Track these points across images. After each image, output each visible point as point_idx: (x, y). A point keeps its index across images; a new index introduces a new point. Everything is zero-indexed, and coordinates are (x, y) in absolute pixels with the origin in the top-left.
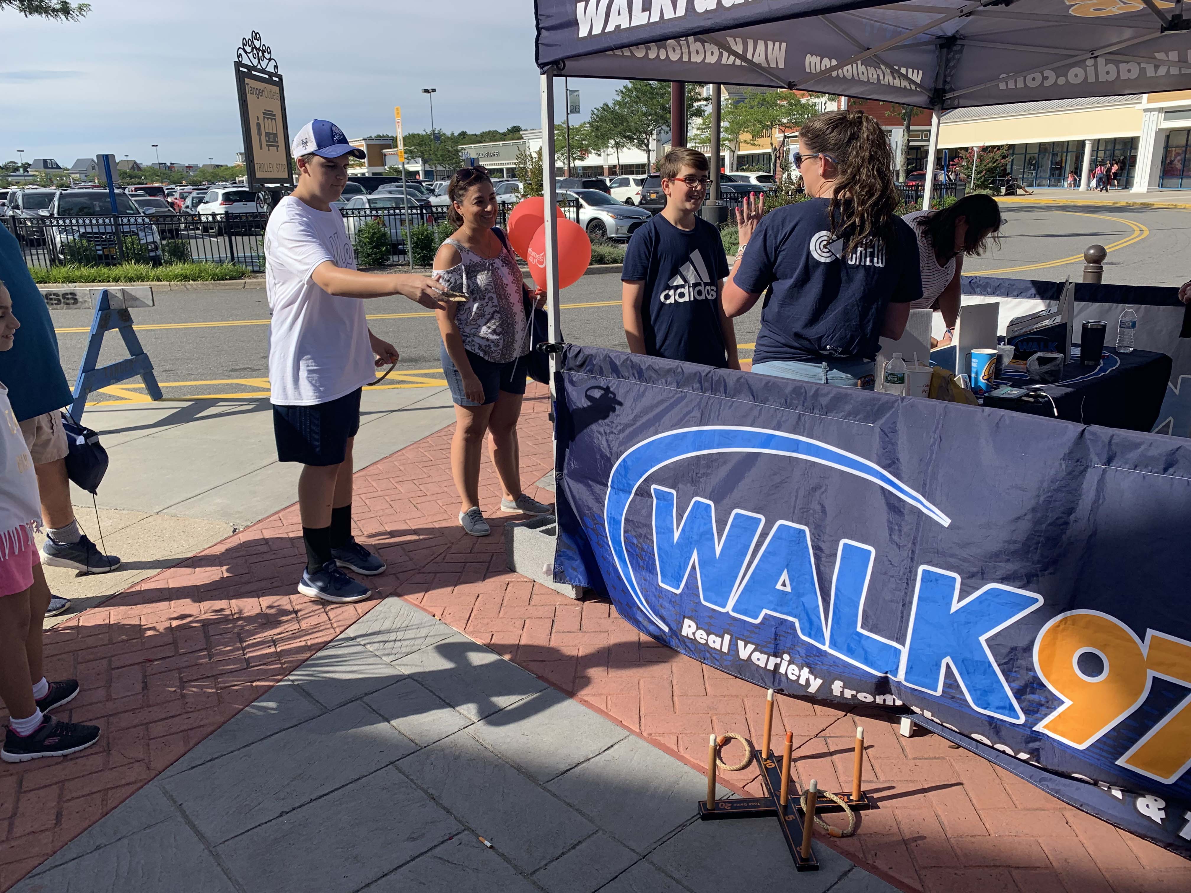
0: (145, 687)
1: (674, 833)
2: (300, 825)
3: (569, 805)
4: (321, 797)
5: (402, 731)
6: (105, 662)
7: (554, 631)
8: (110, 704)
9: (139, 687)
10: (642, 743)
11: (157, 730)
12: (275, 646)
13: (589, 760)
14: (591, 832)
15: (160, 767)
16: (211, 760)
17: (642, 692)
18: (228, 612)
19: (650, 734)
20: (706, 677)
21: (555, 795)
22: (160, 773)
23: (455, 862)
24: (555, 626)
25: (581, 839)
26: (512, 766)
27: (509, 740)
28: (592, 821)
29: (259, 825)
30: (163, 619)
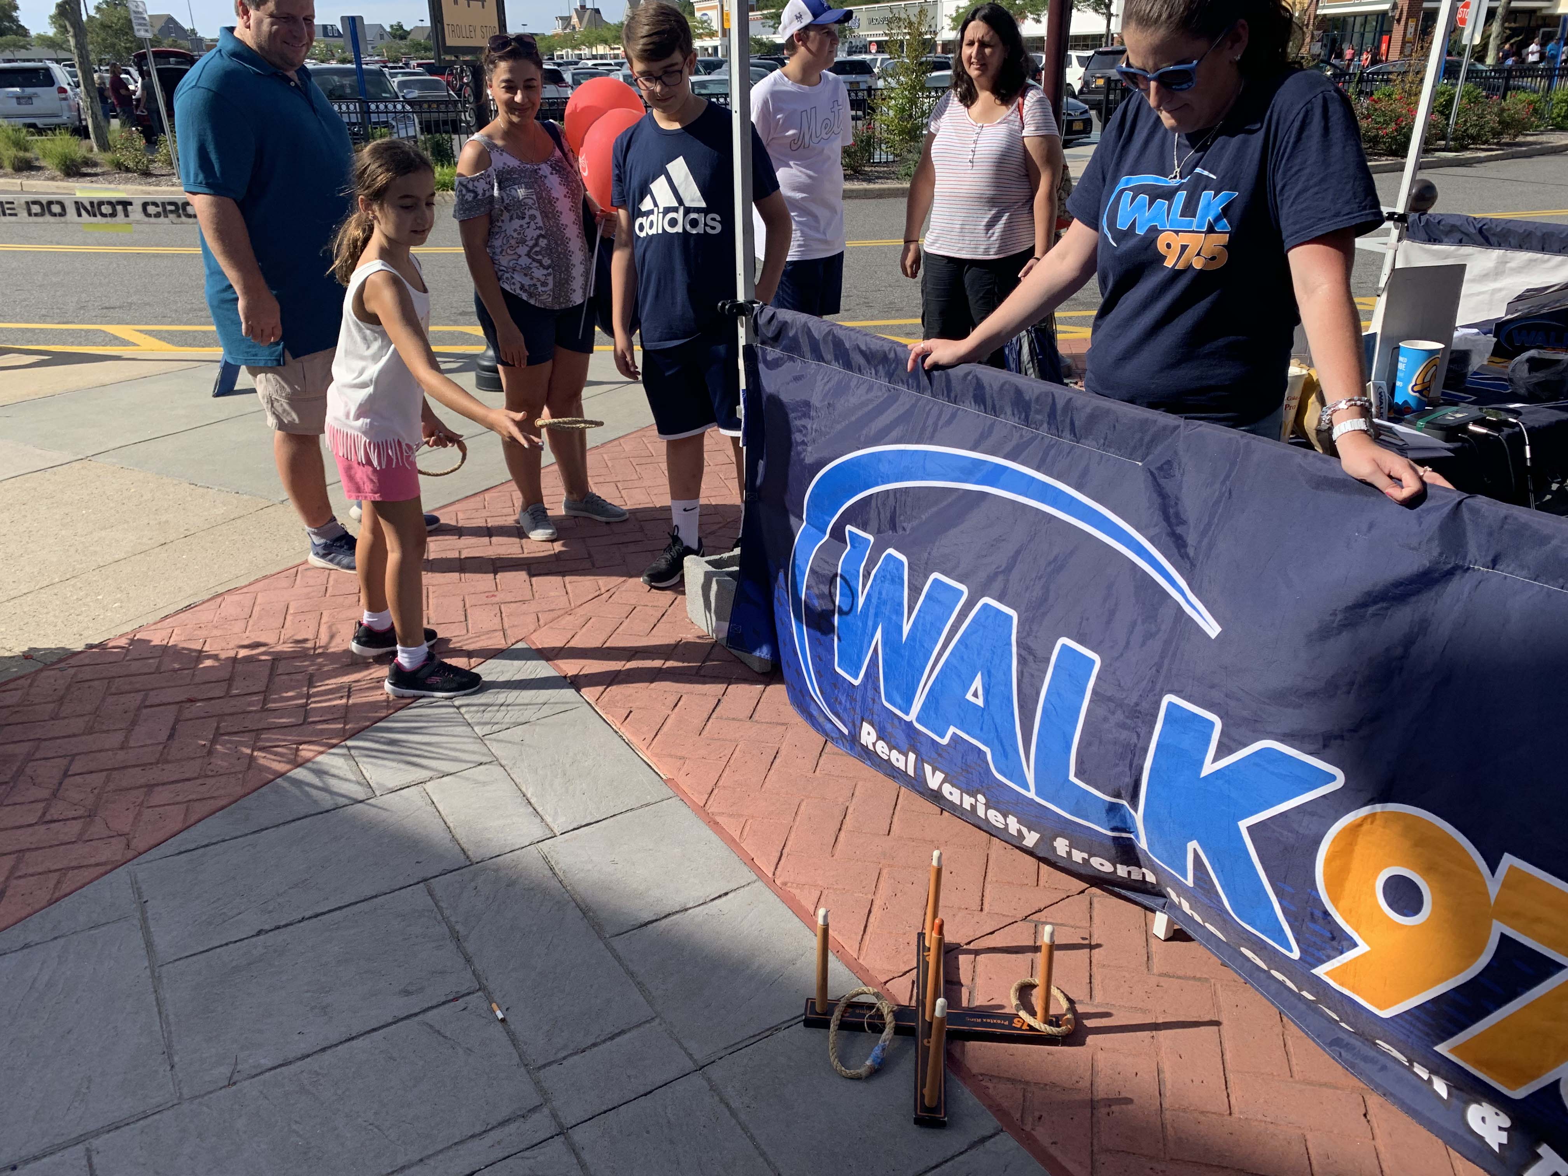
0: (171, 736)
1: (758, 1038)
2: (275, 951)
3: (632, 974)
4: (316, 916)
5: (458, 836)
6: (139, 696)
7: (714, 716)
8: (121, 755)
9: (163, 736)
10: (769, 896)
11: (162, 795)
12: (349, 697)
13: (686, 910)
14: (644, 1019)
15: (142, 846)
16: (207, 846)
17: (798, 819)
18: (309, 645)
19: (785, 884)
20: (898, 807)
21: (618, 958)
22: (140, 854)
23: (448, 1034)
24: (718, 709)
25: (624, 1027)
26: (578, 906)
27: (590, 867)
28: (650, 1003)
29: (227, 944)
30: (231, 645)
